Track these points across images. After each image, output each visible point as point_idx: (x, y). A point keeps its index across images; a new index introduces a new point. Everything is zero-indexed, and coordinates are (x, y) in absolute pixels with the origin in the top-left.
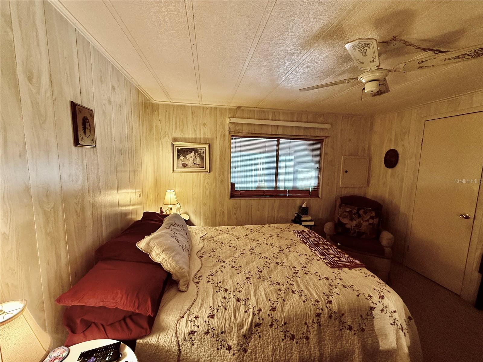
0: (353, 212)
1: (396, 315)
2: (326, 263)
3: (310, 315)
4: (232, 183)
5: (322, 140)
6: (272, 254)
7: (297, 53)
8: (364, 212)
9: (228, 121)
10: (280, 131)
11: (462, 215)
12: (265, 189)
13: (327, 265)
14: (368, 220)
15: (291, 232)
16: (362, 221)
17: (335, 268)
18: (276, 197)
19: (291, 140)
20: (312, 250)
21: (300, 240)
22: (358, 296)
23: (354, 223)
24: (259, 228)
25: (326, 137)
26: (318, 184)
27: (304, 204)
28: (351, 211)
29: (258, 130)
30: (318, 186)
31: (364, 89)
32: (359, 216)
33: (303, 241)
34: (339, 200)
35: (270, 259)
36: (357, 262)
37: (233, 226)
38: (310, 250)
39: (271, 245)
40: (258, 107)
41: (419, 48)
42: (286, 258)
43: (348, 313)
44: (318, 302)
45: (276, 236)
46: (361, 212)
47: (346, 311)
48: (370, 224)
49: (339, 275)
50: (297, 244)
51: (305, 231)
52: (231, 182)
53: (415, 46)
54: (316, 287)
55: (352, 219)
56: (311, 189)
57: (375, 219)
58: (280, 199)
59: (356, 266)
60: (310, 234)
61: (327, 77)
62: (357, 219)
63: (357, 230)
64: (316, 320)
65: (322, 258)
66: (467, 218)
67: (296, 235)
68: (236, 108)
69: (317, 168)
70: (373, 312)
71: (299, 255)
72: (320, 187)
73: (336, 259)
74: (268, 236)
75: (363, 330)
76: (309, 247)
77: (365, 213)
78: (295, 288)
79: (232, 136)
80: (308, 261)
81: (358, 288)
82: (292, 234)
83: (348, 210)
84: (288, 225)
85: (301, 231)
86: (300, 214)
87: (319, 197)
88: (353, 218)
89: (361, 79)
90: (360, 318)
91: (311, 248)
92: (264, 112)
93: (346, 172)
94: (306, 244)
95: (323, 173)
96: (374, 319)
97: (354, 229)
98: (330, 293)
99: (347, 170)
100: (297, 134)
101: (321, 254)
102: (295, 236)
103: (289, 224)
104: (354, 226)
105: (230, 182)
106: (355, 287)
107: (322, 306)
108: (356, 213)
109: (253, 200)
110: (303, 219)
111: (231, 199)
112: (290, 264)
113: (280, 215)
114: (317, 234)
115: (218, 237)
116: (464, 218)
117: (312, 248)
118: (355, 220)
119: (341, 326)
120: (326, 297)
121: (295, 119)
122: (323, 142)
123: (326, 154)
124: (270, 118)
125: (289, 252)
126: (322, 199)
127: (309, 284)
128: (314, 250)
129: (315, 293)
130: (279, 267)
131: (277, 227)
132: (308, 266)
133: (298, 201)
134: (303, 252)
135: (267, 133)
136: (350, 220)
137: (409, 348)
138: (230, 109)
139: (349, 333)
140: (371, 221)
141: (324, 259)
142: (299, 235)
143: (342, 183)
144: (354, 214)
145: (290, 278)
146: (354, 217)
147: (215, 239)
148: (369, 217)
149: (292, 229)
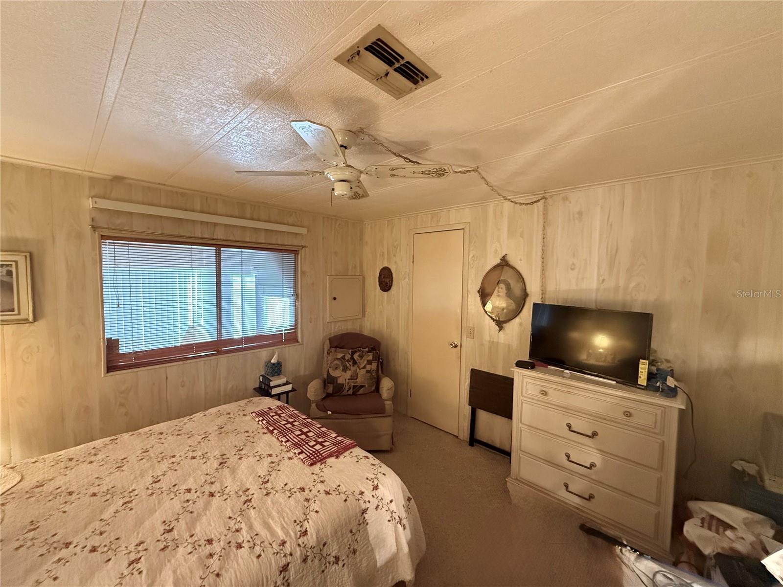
0: (347, 358)
1: (393, 507)
2: (302, 460)
3: (269, 578)
4: (109, 340)
5: (296, 251)
6: (202, 478)
7: (223, 109)
8: (359, 356)
9: (89, 203)
10: (220, 234)
11: (451, 344)
12: (195, 342)
13: (304, 463)
14: (364, 367)
15: (249, 417)
16: (358, 370)
17: (316, 464)
18: (220, 352)
19: (243, 250)
20: (282, 441)
21: (263, 428)
22: (346, 500)
23: (348, 374)
24: (182, 423)
25: (303, 247)
26: (296, 321)
27: (274, 358)
28: (343, 358)
29: (170, 230)
30: (296, 325)
31: (333, 190)
32: (355, 363)
33: (268, 428)
34: (328, 342)
35: (196, 492)
36: (348, 441)
37: (113, 438)
38: (279, 444)
39: (204, 457)
40: (166, 183)
41: (390, 150)
42: (233, 476)
43: (332, 537)
44: (283, 543)
45: (217, 433)
46: (356, 356)
47: (329, 534)
48: (368, 372)
49: (322, 474)
50: (256, 439)
51: (272, 408)
52: (106, 337)
53: (385, 147)
54: (282, 514)
55: (345, 369)
56: (285, 330)
57: (373, 364)
58: (226, 357)
59: (347, 448)
60: (281, 412)
61: (286, 159)
62: (352, 367)
63: (353, 385)
64: (280, 581)
65: (297, 453)
66: (456, 346)
67: (257, 420)
68: (110, 178)
69: (292, 295)
70: (365, 515)
71: (258, 461)
72: (299, 326)
73: (318, 447)
74: (199, 438)
75: (354, 552)
76: (278, 438)
77: (361, 357)
78: (244, 536)
79: (103, 237)
80: (274, 466)
81: (346, 487)
82: (250, 420)
83: (340, 356)
84: (242, 403)
85: (265, 410)
86: (268, 375)
87: (298, 342)
88: (347, 368)
89: (328, 175)
90: (350, 535)
91: (279, 438)
92: (183, 194)
93: (335, 299)
94: (272, 434)
95: (301, 303)
96: (368, 526)
97: (348, 383)
98: (305, 516)
99: (335, 296)
100: (254, 241)
101: (296, 445)
102: (255, 422)
103: (245, 401)
104: (349, 379)
105: (104, 339)
106: (343, 488)
107: (291, 548)
108: (350, 359)
109: (169, 366)
110: (272, 384)
111: (108, 375)
112: (238, 486)
113: (230, 386)
114: (291, 409)
115: (60, 481)
116: (453, 347)
117: (282, 439)
118: (350, 370)
119: (323, 565)
120: (298, 528)
121: (248, 215)
122: (298, 254)
123: (303, 273)
124: (198, 207)
125: (239, 461)
126: (302, 344)
127: (270, 515)
128: (286, 442)
129: (280, 528)
130: (216, 501)
131: (220, 412)
132: (272, 478)
133: (264, 354)
134: (265, 452)
135: (193, 235)
136: (342, 371)
137: (409, 544)
138: (91, 179)
139: (336, 568)
140: (368, 367)
141: (299, 454)
142: (261, 419)
143: (331, 315)
144: (348, 361)
145: (235, 518)
146: (348, 365)
147: (49, 487)
148: (366, 362)
149: (251, 408)
